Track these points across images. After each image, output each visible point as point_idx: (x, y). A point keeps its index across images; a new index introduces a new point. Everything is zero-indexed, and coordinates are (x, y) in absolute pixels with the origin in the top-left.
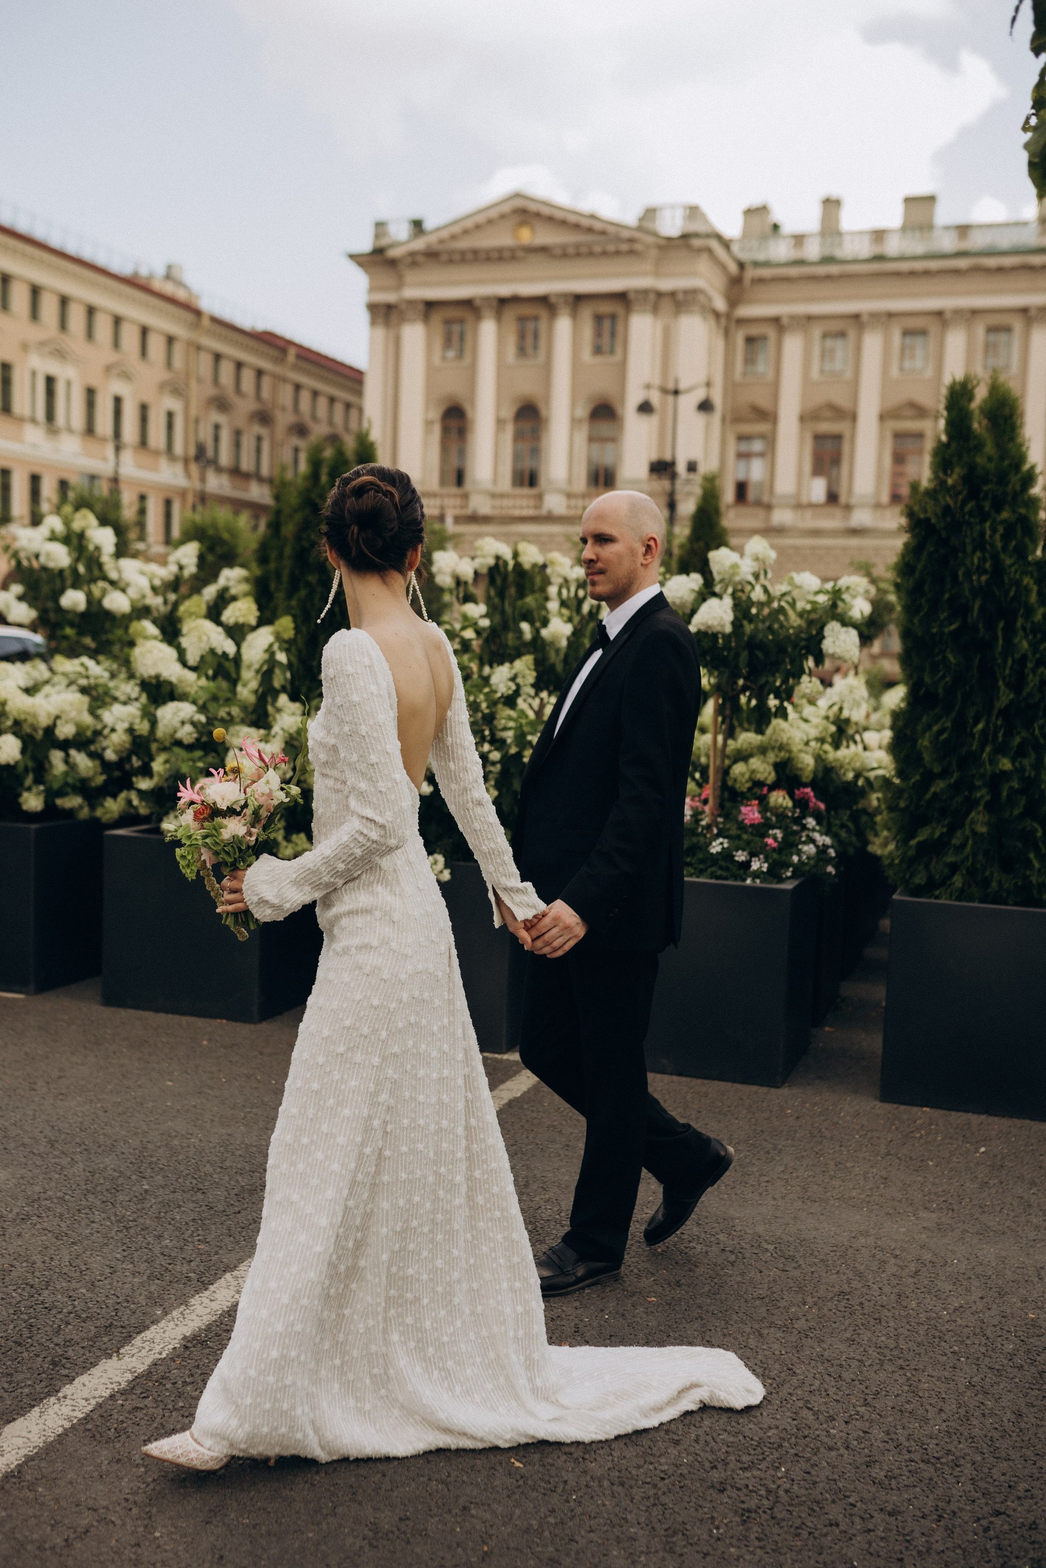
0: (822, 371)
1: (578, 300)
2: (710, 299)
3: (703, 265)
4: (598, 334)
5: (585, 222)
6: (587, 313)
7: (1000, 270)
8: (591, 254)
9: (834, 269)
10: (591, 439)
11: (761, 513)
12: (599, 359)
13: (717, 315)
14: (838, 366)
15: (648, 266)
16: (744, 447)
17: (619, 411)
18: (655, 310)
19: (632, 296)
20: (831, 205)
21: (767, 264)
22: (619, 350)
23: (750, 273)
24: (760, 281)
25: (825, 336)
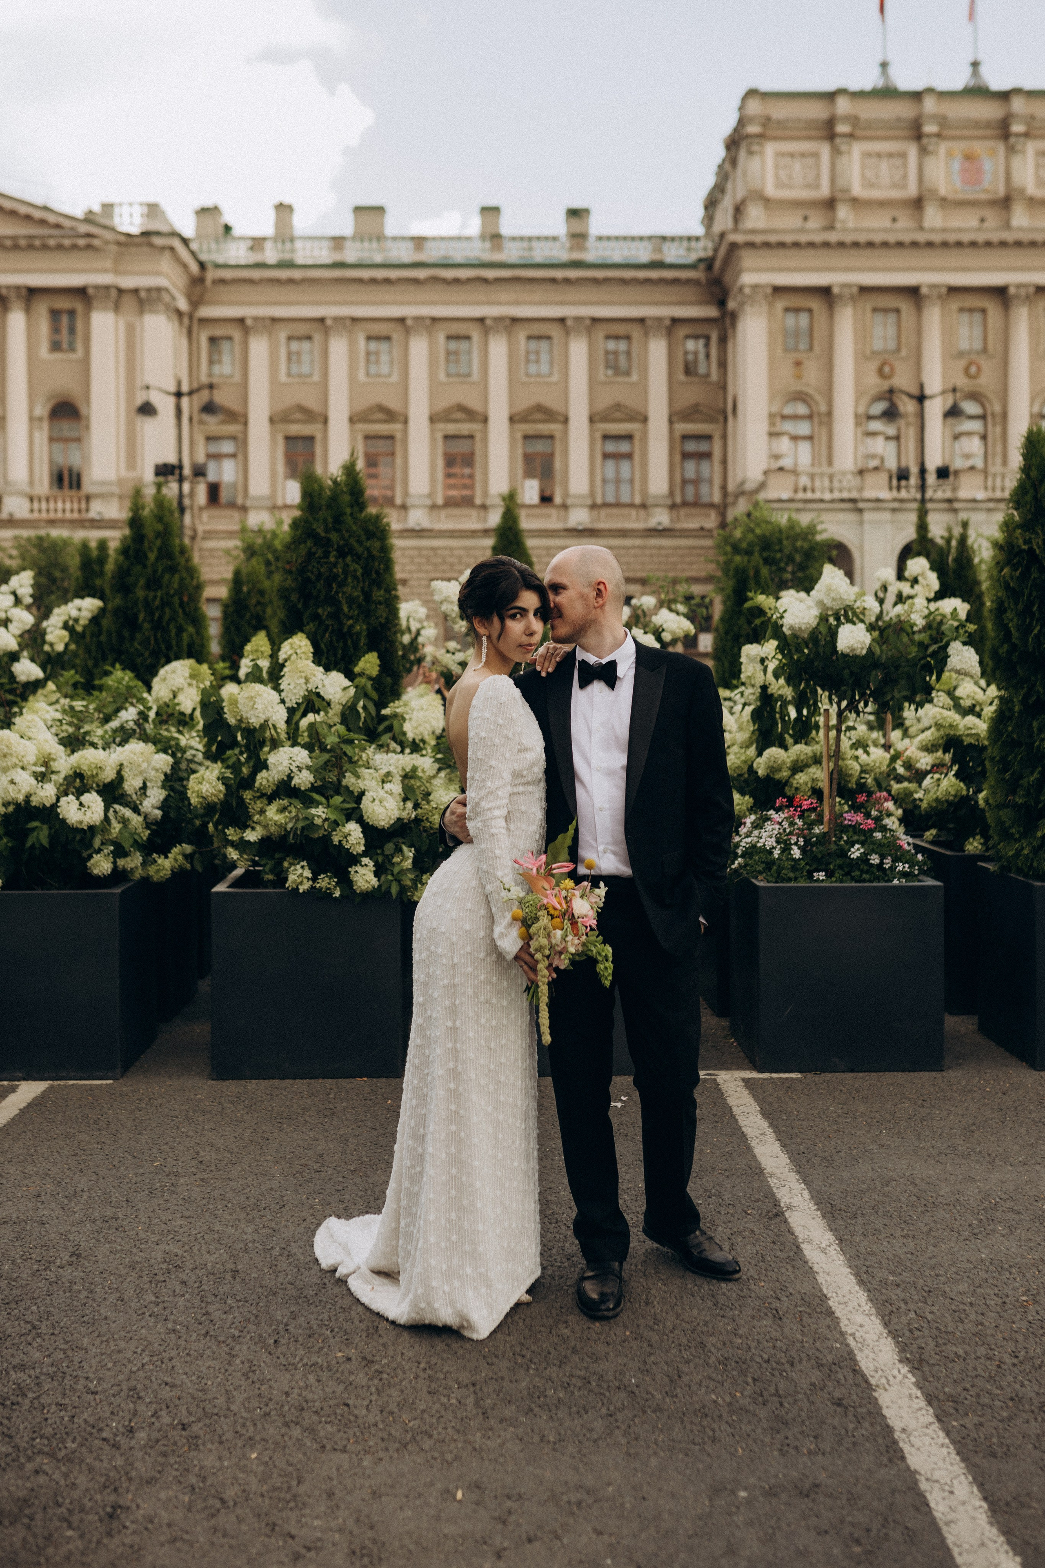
0: (289, 375)
1: (32, 293)
2: (174, 298)
3: (166, 264)
4: (56, 329)
5: (37, 214)
6: (42, 309)
7: (457, 281)
8: (45, 247)
9: (297, 274)
10: (51, 440)
11: (236, 515)
12: (58, 356)
13: (179, 314)
14: (305, 369)
15: (109, 264)
16: (213, 448)
17: (83, 411)
18: (117, 308)
19: (91, 291)
20: (284, 210)
21: (226, 266)
22: (79, 346)
23: (211, 275)
24: (222, 281)
25: (290, 338)
